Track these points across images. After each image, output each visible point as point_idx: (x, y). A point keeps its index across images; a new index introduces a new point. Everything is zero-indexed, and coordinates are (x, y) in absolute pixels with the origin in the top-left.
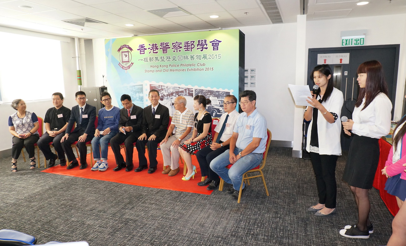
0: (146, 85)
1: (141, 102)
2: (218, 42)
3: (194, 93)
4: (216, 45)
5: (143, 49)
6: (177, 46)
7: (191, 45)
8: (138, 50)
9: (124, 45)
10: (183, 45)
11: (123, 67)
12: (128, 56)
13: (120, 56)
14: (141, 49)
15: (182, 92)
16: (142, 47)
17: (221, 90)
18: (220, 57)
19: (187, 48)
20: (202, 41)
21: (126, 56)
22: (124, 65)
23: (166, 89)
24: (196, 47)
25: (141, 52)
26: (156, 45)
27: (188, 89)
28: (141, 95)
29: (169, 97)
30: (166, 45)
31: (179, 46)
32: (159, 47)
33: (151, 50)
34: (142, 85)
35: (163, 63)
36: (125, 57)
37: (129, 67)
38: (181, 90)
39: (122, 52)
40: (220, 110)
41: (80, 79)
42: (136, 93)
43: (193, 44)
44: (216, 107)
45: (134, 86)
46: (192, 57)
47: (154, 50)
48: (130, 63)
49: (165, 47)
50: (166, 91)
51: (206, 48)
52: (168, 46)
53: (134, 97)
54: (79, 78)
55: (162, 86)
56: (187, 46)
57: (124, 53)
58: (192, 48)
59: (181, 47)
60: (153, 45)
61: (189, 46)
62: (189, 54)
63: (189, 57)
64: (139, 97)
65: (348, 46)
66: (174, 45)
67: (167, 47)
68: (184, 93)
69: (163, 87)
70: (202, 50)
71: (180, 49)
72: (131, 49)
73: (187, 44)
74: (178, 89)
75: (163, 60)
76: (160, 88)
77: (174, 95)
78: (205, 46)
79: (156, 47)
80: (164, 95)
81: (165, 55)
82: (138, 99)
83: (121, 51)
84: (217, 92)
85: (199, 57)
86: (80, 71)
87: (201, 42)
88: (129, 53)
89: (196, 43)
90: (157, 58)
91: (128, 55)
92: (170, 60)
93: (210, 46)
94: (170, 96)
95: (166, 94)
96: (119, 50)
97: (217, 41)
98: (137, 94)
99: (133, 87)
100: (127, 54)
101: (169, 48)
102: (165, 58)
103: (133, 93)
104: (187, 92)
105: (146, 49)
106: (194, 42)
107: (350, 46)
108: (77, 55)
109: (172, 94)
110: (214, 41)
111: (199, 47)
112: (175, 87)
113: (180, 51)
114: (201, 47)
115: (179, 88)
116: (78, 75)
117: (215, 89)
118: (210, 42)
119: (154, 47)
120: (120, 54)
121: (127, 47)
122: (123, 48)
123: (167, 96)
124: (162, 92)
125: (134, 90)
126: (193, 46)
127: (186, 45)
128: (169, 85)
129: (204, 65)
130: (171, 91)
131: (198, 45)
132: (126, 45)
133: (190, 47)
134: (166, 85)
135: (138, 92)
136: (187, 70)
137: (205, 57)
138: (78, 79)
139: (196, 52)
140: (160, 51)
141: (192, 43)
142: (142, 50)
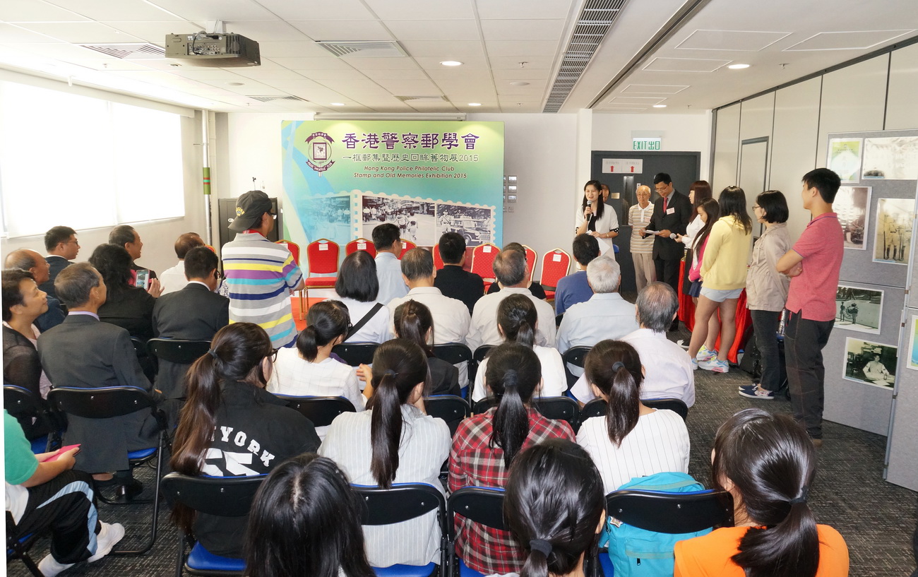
0: (356, 196)
1: (346, 224)
2: (473, 138)
3: (436, 209)
4: (470, 141)
5: (352, 140)
6: (410, 140)
7: (433, 140)
8: (344, 141)
9: (318, 133)
10: (419, 139)
11: (314, 168)
12: (324, 151)
13: (309, 149)
14: (349, 140)
15: (417, 208)
16: (351, 137)
17: (477, 206)
18: (476, 159)
19: (427, 144)
20: (450, 134)
21: (321, 150)
22: (317, 163)
23: (391, 204)
24: (441, 143)
25: (348, 145)
26: (375, 135)
27: (427, 204)
28: (346, 212)
29: (394, 215)
30: (393, 137)
31: (413, 140)
32: (380, 139)
33: (367, 142)
34: (349, 197)
35: (386, 164)
36: (319, 151)
37: (326, 168)
38: (414, 205)
39: (314, 143)
40: (476, 235)
41: (209, 183)
42: (337, 210)
43: (435, 138)
44: (469, 231)
45: (335, 198)
46: (434, 157)
47: (371, 144)
48: (328, 161)
49: (391, 141)
50: (389, 206)
51: (456, 146)
52: (396, 138)
53: (334, 215)
54: (206, 181)
55: (383, 199)
56: (427, 140)
57: (318, 145)
58: (433, 144)
59: (416, 142)
60: (370, 135)
61: (430, 140)
62: (430, 152)
63: (429, 157)
64: (343, 216)
65: (641, 150)
66: (405, 137)
67: (394, 139)
68: (421, 210)
69: (385, 201)
70: (449, 148)
71: (415, 144)
72: (331, 140)
73: (427, 137)
74: (411, 204)
75: (386, 160)
76: (380, 203)
77: (404, 212)
78: (454, 143)
79: (375, 139)
80: (386, 212)
81: (390, 153)
82: (340, 218)
83: (312, 141)
84: (471, 208)
85: (444, 157)
86: (208, 169)
87: (448, 136)
88: (327, 145)
89: (440, 137)
90: (376, 156)
91: (324, 148)
92: (398, 159)
93: (461, 142)
94: (397, 215)
95: (389, 211)
96: (309, 140)
97: (473, 136)
98: (340, 211)
99: (332, 200)
100: (323, 146)
101: (398, 141)
102: (390, 156)
103: (331, 210)
104: (426, 208)
105: (358, 141)
106: (437, 135)
107: (644, 150)
108: (204, 141)
109: (400, 211)
110: (467, 136)
111: (445, 142)
112: (405, 201)
113: (415, 147)
114: (448, 143)
115: (413, 202)
116: (206, 176)
117: (468, 205)
118: (463, 137)
119: (373, 139)
120: (310, 146)
121: (323, 136)
122: (315, 136)
123: (392, 213)
124: (382, 208)
125: (334, 204)
126: (435, 141)
127: (425, 139)
128: (395, 197)
129: (452, 169)
130: (399, 206)
131: (443, 140)
132: (321, 133)
133: (431, 142)
134: (390, 198)
135: (342, 208)
136: (425, 176)
137: (454, 158)
138: (204, 183)
139: (440, 149)
140: (382, 146)
141: (434, 136)
142: (351, 142)
